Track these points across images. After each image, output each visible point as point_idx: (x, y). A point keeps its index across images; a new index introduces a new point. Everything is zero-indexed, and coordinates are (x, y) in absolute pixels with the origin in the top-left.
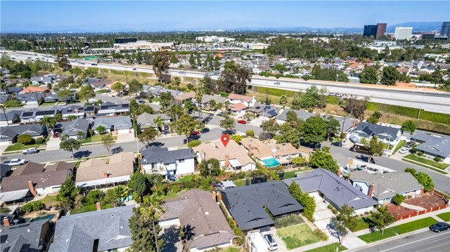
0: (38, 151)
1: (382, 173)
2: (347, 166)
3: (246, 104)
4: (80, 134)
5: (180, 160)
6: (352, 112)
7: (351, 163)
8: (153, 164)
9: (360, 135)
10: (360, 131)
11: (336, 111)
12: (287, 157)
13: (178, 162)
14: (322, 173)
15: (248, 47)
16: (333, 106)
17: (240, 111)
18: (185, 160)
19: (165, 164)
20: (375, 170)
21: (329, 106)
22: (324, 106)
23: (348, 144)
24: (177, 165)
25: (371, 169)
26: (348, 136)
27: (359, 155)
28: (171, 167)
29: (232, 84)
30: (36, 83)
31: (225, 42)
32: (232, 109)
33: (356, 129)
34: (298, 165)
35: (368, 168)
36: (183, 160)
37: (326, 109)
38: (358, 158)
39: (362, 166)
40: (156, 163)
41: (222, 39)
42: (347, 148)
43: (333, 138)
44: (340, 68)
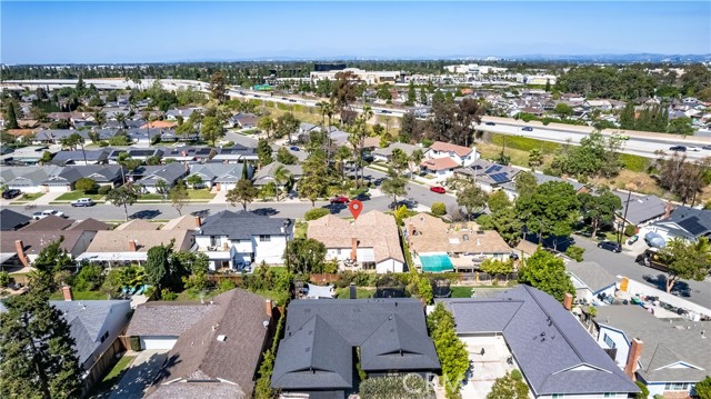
0: (94, 204)
1: (697, 319)
2: (609, 292)
3: (457, 160)
4: (161, 184)
5: (262, 236)
6: (673, 188)
7: (624, 288)
8: (213, 237)
9: (672, 231)
10: (673, 225)
11: (638, 184)
12: (477, 257)
13: (257, 239)
14: (527, 297)
15: (525, 81)
16: (633, 175)
17: (442, 172)
18: (272, 238)
19: (233, 240)
20: (680, 312)
21: (625, 174)
22: (615, 174)
23: (635, 248)
24: (255, 245)
25: (670, 307)
26: (643, 231)
27: (655, 274)
28: (244, 247)
29: (447, 127)
30: (173, 117)
31: (491, 72)
32: (430, 167)
33: (666, 220)
34: (493, 275)
35: (662, 305)
36: (268, 236)
37: (617, 179)
38: (649, 280)
39: (648, 298)
40: (219, 236)
41: (484, 69)
42: (631, 257)
43: (608, 234)
44: (688, 114)
